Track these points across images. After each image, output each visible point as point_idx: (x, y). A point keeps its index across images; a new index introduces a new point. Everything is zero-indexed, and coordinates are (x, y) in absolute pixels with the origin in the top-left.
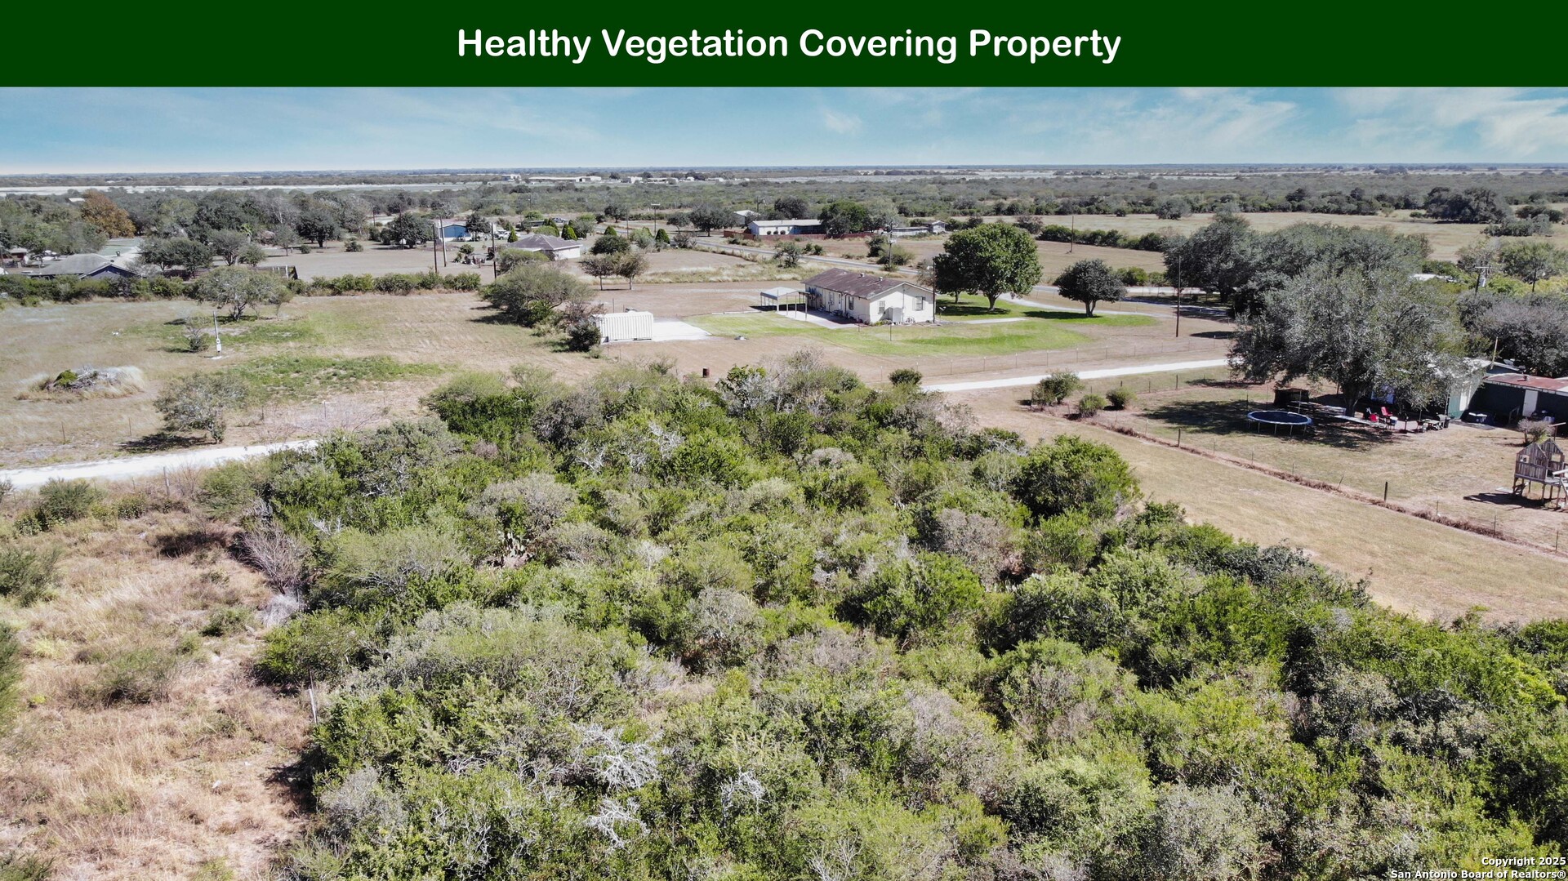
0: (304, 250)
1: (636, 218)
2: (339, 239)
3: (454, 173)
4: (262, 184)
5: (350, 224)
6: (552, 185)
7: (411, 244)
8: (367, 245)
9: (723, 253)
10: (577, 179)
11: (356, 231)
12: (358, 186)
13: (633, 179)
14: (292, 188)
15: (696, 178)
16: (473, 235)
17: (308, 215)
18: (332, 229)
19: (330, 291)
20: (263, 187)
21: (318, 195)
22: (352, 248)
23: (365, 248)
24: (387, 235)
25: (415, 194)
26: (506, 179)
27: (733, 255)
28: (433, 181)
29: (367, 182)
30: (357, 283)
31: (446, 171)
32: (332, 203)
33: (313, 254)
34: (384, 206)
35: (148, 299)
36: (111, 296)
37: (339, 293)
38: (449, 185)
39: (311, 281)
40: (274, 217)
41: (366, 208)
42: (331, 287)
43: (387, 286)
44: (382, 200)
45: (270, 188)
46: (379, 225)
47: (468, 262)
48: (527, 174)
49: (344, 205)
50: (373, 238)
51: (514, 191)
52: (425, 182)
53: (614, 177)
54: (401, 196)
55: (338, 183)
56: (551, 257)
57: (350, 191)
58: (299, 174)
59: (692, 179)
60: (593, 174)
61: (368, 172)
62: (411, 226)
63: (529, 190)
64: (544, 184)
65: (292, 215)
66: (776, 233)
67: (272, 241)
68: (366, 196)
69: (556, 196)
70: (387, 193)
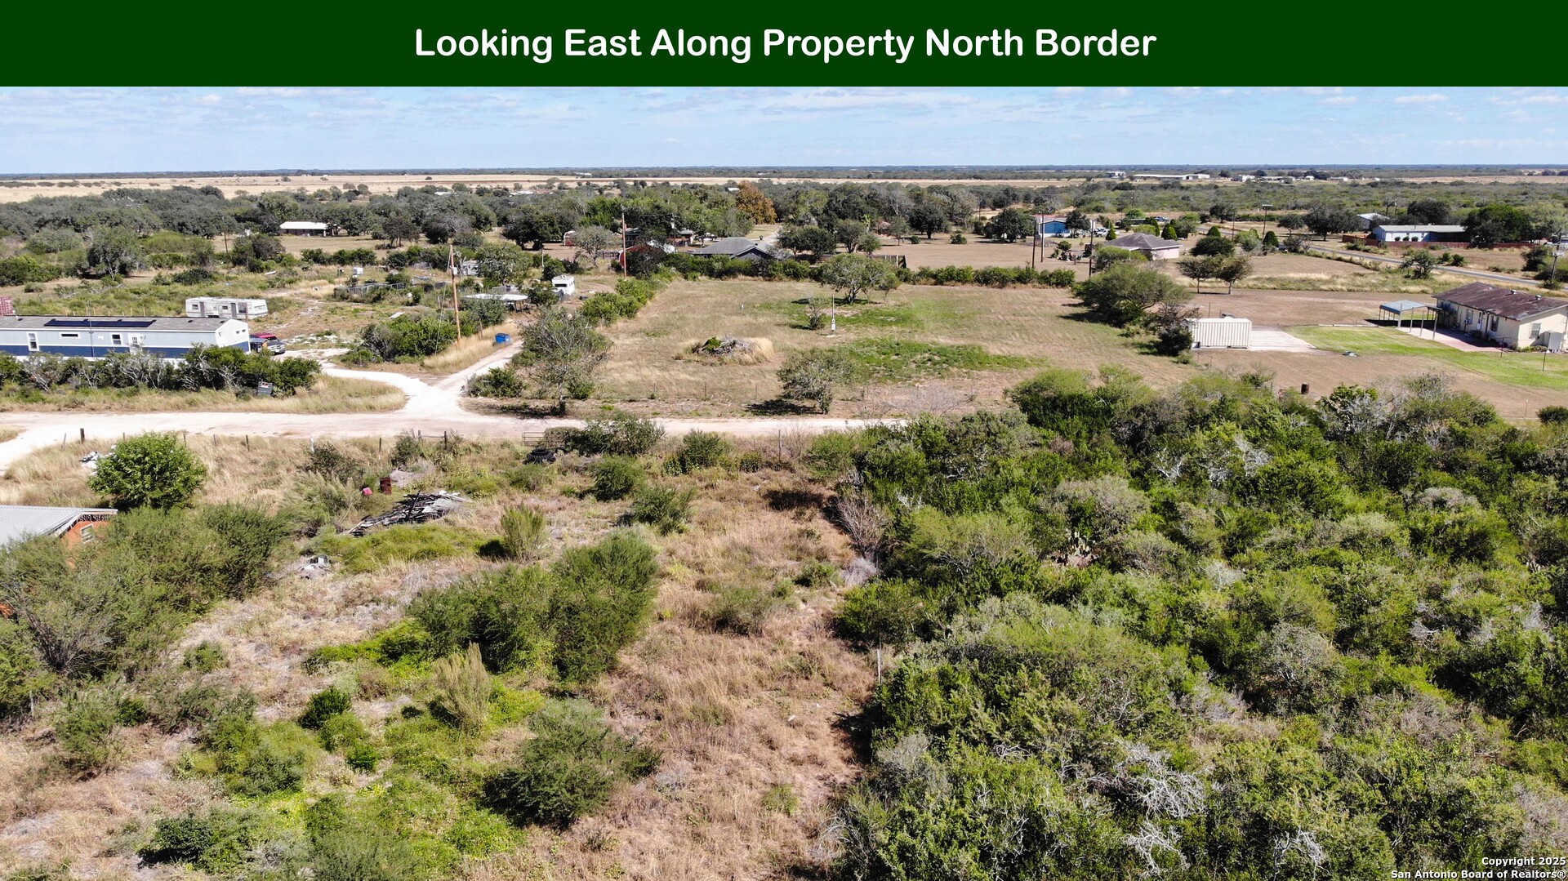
0: (914, 241)
1: (1244, 218)
2: (946, 232)
3: (1059, 169)
4: (884, 178)
5: (957, 216)
6: (1157, 183)
7: (1011, 239)
8: (970, 238)
9: (1340, 259)
10: (1184, 177)
11: (962, 224)
12: (968, 181)
13: (1245, 178)
14: (909, 181)
15: (1317, 176)
16: (1072, 231)
17: (921, 207)
18: (941, 221)
19: (933, 281)
20: (884, 181)
21: (931, 189)
22: (958, 240)
23: (968, 240)
24: (990, 229)
25: (1021, 190)
26: (1110, 176)
27: (1351, 261)
28: (1038, 177)
29: (976, 177)
30: (958, 275)
31: (1053, 167)
32: (943, 197)
33: (921, 245)
34: (989, 201)
35: (781, 280)
36: (752, 276)
37: (941, 283)
38: (1053, 182)
39: (917, 271)
40: (891, 208)
41: (973, 202)
42: (935, 276)
43: (986, 278)
44: (989, 195)
45: (891, 181)
46: (984, 218)
47: (1064, 258)
48: (1132, 171)
49: (954, 199)
50: (977, 231)
51: (1117, 188)
52: (1031, 178)
53: (1224, 175)
54: (1007, 191)
55: (950, 178)
56: (1149, 257)
57: (960, 186)
58: (916, 169)
59: (1312, 178)
60: (1202, 172)
61: (978, 167)
62: (1014, 221)
63: (1131, 188)
64: (1148, 182)
65: (907, 207)
66: (1406, 239)
67: (887, 232)
68: (975, 191)
69: (1160, 194)
70: (994, 188)
